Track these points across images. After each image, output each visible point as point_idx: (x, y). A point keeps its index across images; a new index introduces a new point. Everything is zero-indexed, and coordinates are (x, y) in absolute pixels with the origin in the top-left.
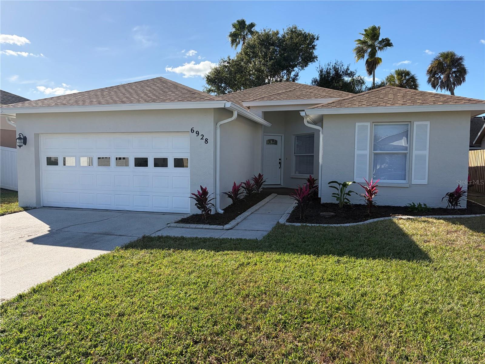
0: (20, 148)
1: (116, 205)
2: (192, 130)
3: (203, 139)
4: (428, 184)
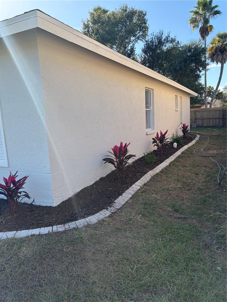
4: (8, 166)
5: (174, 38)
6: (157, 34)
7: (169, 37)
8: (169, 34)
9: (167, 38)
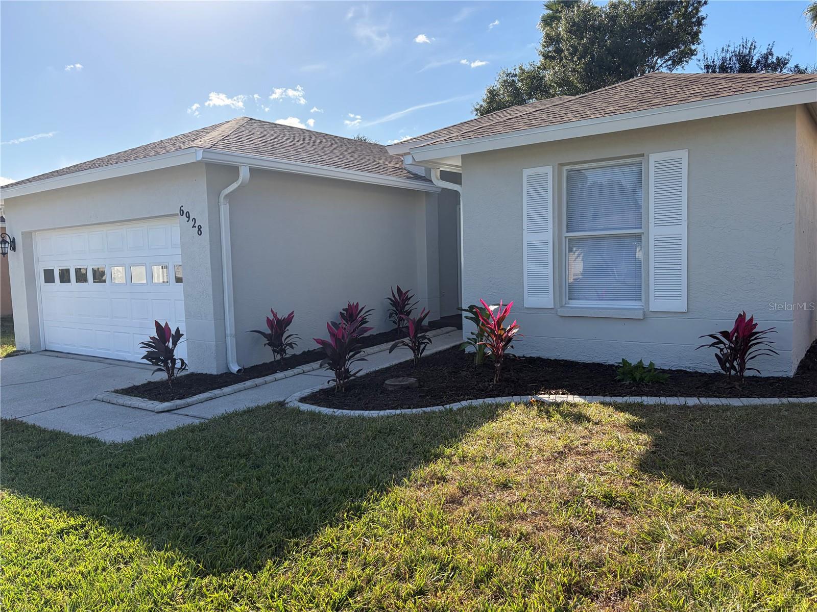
0: (4, 256)
1: (117, 351)
2: (181, 210)
3: (195, 227)
4: (688, 310)
5: (784, 56)
6: (739, 48)
7: (772, 54)
8: (770, 47)
9: (766, 58)
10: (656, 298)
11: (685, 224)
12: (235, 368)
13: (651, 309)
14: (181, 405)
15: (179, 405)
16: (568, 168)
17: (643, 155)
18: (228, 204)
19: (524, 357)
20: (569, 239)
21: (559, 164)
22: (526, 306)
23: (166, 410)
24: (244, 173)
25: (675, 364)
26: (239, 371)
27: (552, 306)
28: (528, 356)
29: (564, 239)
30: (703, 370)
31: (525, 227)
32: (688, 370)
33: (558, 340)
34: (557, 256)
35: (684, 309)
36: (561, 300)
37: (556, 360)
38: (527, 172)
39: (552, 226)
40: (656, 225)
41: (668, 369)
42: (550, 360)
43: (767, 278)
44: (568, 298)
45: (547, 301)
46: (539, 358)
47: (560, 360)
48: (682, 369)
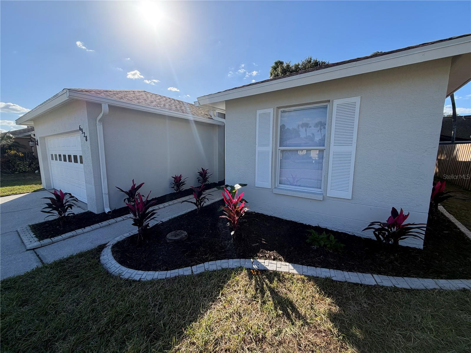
0: (36, 148)
2: (80, 128)
3: (85, 137)
4: (352, 198)
10: (331, 189)
11: (354, 145)
12: (107, 210)
13: (328, 195)
14: (46, 244)
15: (44, 244)
16: (282, 110)
17: (329, 101)
18: (102, 125)
19: (254, 212)
20: (281, 150)
21: (277, 107)
22: (256, 186)
23: (32, 248)
24: (105, 108)
25: (341, 228)
26: (109, 212)
27: (270, 188)
28: (256, 212)
29: (278, 150)
30: (359, 235)
31: (257, 143)
32: (349, 233)
33: (273, 206)
34: (274, 160)
35: (350, 198)
36: (275, 184)
37: (271, 216)
38: (259, 112)
39: (272, 143)
40: (334, 145)
41: (336, 230)
42: (268, 216)
43: (411, 183)
44: (279, 183)
45: (268, 185)
46: (262, 214)
47: (273, 217)
48: (345, 232)
